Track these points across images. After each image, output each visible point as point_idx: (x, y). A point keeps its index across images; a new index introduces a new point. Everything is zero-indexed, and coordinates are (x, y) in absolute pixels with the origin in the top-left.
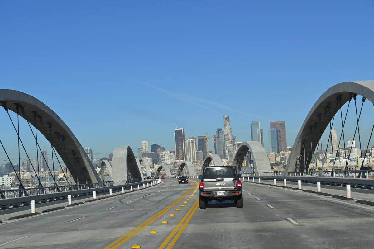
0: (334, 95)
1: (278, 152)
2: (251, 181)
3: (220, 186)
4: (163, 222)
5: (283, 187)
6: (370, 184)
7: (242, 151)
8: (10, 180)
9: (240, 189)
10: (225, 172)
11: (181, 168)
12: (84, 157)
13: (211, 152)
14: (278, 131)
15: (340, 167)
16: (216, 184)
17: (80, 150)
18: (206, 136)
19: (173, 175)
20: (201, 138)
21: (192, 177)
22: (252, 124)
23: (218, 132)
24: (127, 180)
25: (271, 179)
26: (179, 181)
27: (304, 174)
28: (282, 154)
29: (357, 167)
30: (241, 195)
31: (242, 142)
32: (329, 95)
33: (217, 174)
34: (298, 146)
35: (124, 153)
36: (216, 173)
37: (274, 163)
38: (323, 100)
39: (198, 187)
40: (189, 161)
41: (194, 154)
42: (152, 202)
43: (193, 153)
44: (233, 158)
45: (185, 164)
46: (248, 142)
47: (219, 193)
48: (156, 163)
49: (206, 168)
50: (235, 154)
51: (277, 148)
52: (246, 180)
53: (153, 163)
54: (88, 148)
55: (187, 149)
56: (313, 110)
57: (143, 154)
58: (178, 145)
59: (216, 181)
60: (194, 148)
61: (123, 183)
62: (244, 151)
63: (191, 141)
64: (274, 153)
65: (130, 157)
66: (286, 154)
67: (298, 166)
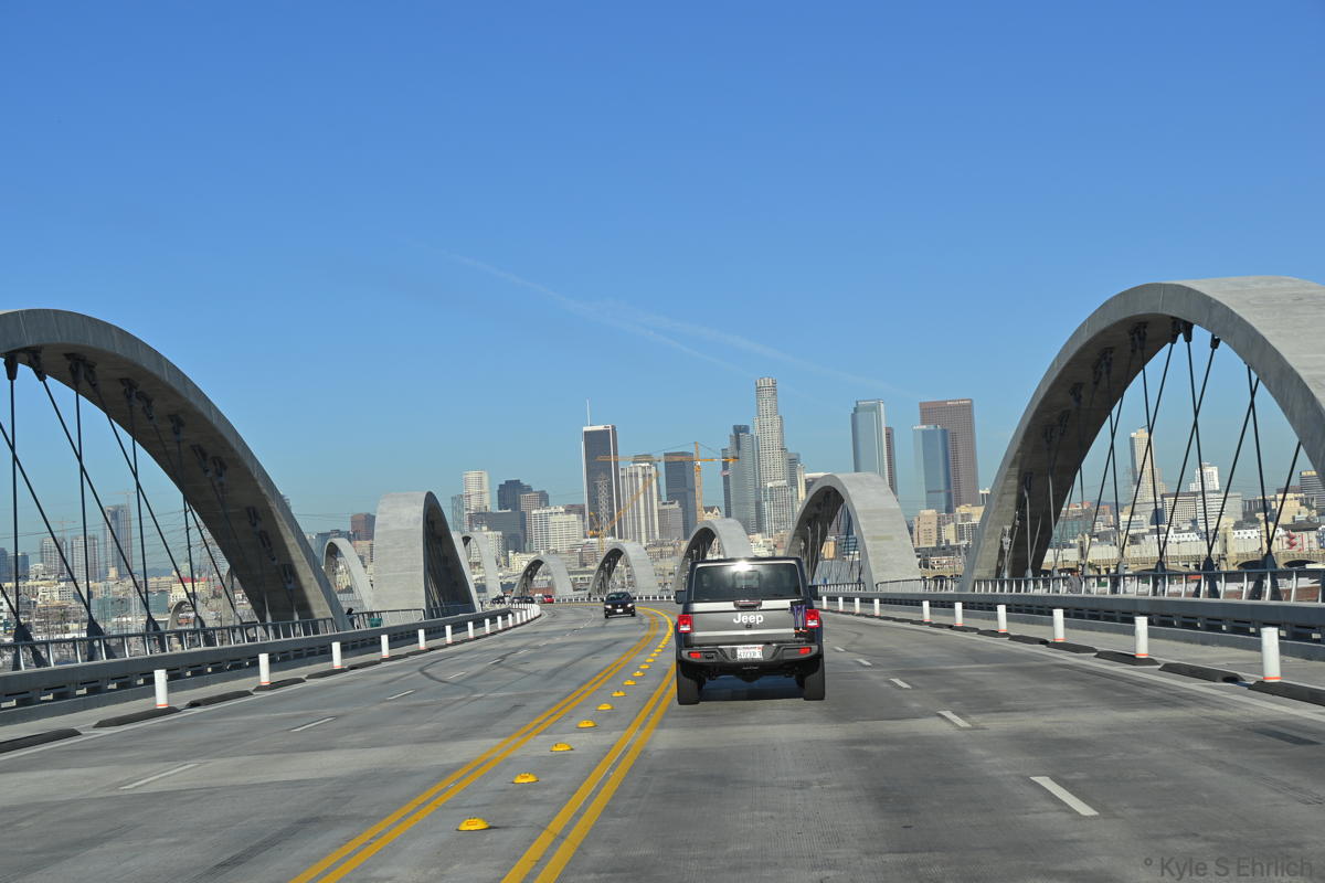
0: (1123, 322)
1: (949, 510)
2: (850, 610)
3: (749, 626)
4: (581, 726)
5: (951, 627)
6: (1247, 617)
7: (818, 505)
9: (814, 636)
10: (765, 577)
11: (607, 565)
13: (710, 509)
14: (949, 435)
16: (735, 621)
17: (273, 505)
18: (694, 452)
19: (580, 590)
20: (677, 459)
21: (647, 598)
22: (855, 410)
23: (737, 437)
24: (426, 608)
25: (914, 602)
26: (606, 610)
27: (1026, 586)
28: (962, 516)
29: (1225, 559)
30: (819, 656)
31: (822, 474)
32: (1104, 324)
33: (738, 586)
34: (1007, 491)
35: (415, 513)
36: (735, 583)
37: (933, 548)
38: (1086, 337)
39: (671, 630)
40: (635, 539)
41: (652, 516)
42: (530, 674)
43: (646, 513)
44: (788, 531)
45: (621, 554)
46: (839, 476)
47: (745, 651)
48: (519, 549)
49: (699, 566)
50: (796, 518)
51: (943, 496)
52: (833, 608)
53: (506, 548)
55: (628, 498)
56: (1056, 374)
57: (471, 518)
58: (595, 486)
59: (734, 609)
60: (651, 493)
61: (417, 618)
62: (826, 507)
63: (640, 469)
64: (932, 512)
65: (433, 528)
66: (977, 515)
67: (1006, 558)
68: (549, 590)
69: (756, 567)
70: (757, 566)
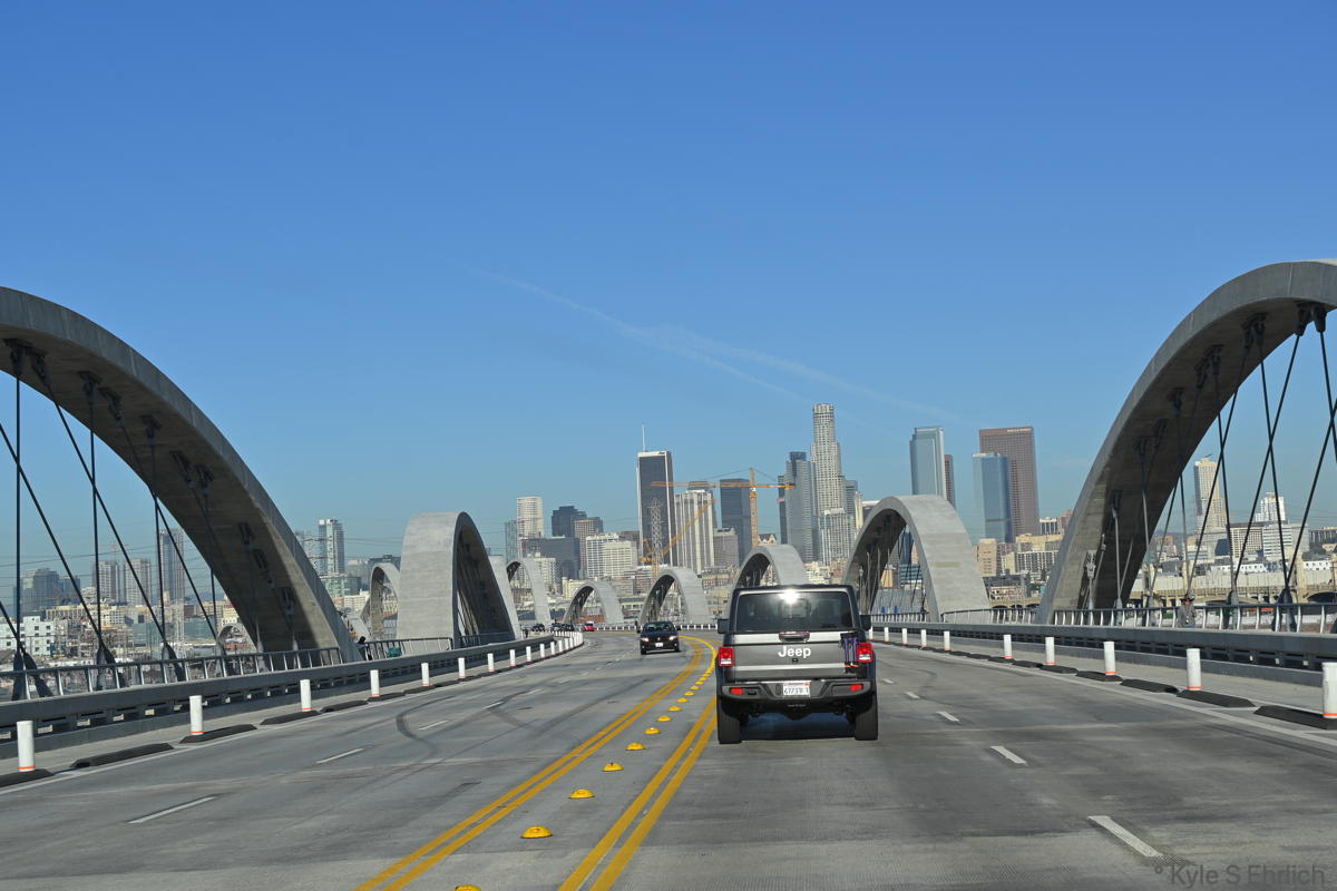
0: (1238, 312)
1: (1009, 539)
2: (915, 642)
3: (795, 660)
5: (1040, 666)
7: (878, 530)
8: (48, 635)
9: (866, 671)
10: (813, 607)
11: (658, 592)
12: (284, 550)
13: (767, 537)
14: (1009, 463)
16: (780, 654)
17: (268, 520)
18: (750, 478)
19: (631, 617)
20: (732, 485)
21: (698, 627)
22: (914, 437)
23: (794, 464)
24: (453, 637)
25: (995, 635)
26: (643, 643)
27: (1116, 618)
28: (1022, 545)
30: (872, 693)
32: (1214, 317)
33: (785, 616)
34: (1092, 510)
35: (445, 535)
36: (781, 612)
37: (994, 577)
38: (1190, 333)
39: (713, 663)
40: (689, 567)
41: (708, 542)
42: (521, 726)
43: (701, 539)
44: (844, 560)
45: (673, 580)
46: (901, 498)
47: (792, 687)
48: (572, 575)
49: (743, 593)
50: (854, 546)
51: (1002, 525)
52: (896, 640)
53: (560, 574)
54: (328, 521)
55: (683, 524)
56: (1154, 376)
57: (524, 544)
58: (648, 511)
59: (779, 641)
60: (707, 520)
61: (448, 647)
62: (887, 532)
63: (695, 496)
64: (992, 540)
65: (468, 550)
66: (1039, 545)
67: (1090, 587)
68: (600, 618)
69: (808, 596)
70: (807, 594)
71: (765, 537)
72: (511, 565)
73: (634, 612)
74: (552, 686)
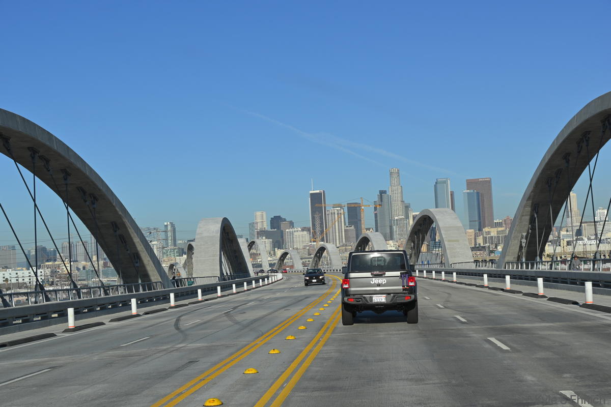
1: (480, 230)
2: (439, 278)
3: (379, 285)
5: (502, 290)
7: (420, 225)
8: (41, 276)
9: (413, 290)
10: (387, 261)
11: (318, 255)
12: (134, 235)
14: (480, 195)
15: (585, 252)
16: (371, 282)
17: (126, 220)
18: (361, 202)
19: (305, 266)
20: (353, 206)
22: (436, 183)
23: (381, 196)
24: (219, 276)
26: (306, 280)
28: (486, 232)
30: (415, 302)
32: (587, 117)
33: (374, 264)
34: (524, 214)
35: (216, 228)
36: (371, 263)
38: (575, 125)
40: (333, 243)
41: (342, 232)
42: (236, 323)
43: (339, 231)
44: (404, 239)
45: (325, 249)
46: (431, 210)
47: (377, 298)
48: (280, 247)
49: (354, 254)
50: (409, 233)
51: (477, 223)
52: (430, 277)
53: (274, 247)
54: (169, 223)
55: (330, 223)
56: (556, 147)
57: (258, 233)
58: (314, 217)
59: (371, 276)
60: (341, 222)
61: (215, 281)
62: (424, 226)
63: (336, 211)
64: (472, 230)
65: (228, 235)
66: (494, 232)
67: (523, 250)
68: (292, 267)
70: (384, 255)
71: (368, 229)
72: (251, 243)
73: (308, 264)
74: (260, 301)
